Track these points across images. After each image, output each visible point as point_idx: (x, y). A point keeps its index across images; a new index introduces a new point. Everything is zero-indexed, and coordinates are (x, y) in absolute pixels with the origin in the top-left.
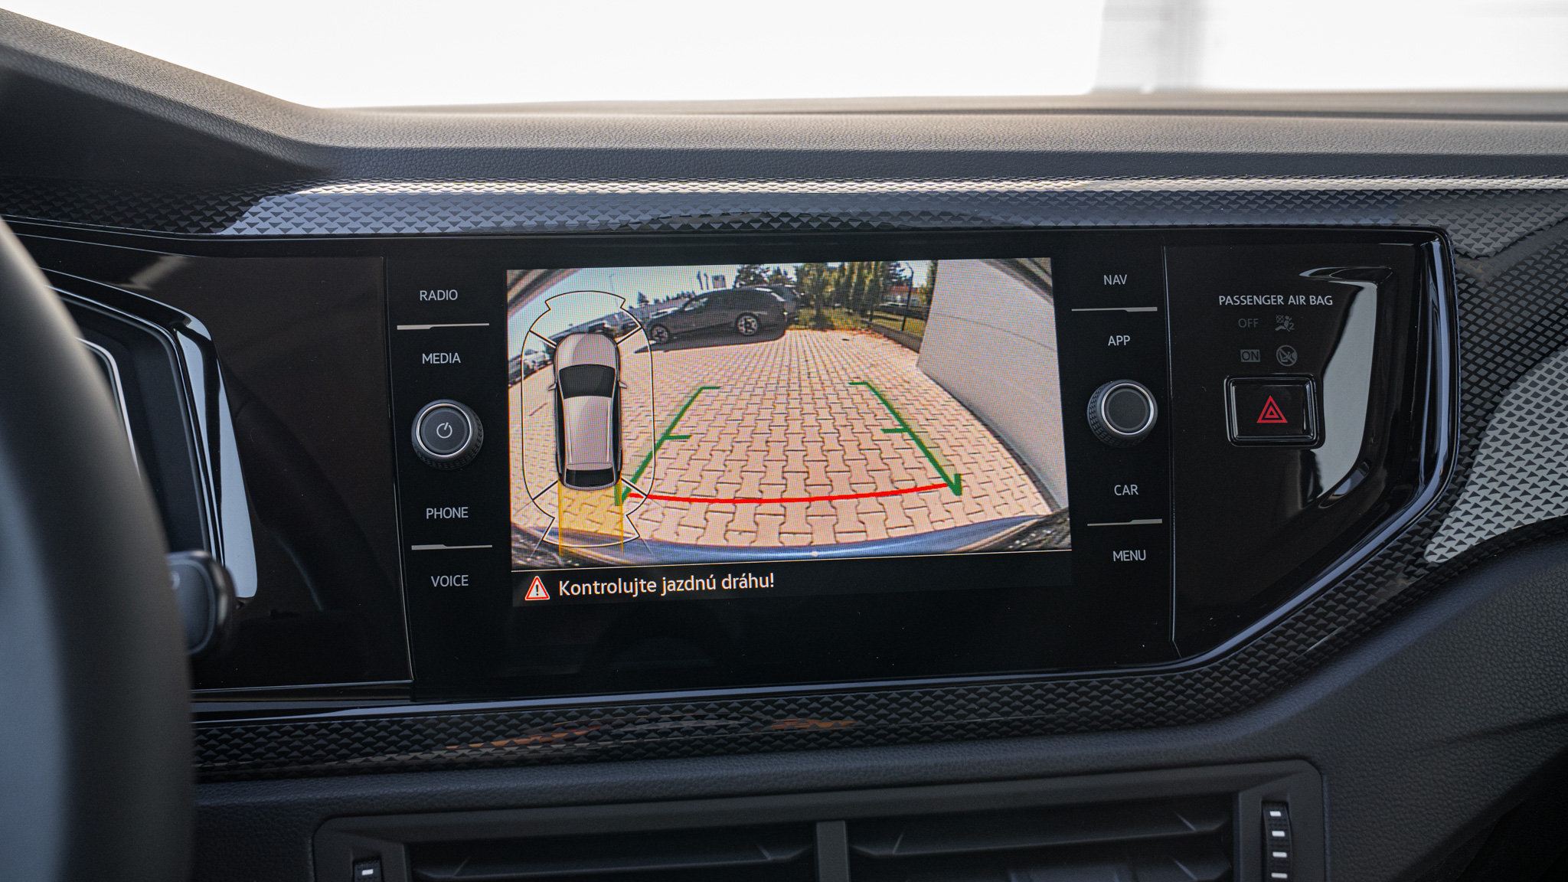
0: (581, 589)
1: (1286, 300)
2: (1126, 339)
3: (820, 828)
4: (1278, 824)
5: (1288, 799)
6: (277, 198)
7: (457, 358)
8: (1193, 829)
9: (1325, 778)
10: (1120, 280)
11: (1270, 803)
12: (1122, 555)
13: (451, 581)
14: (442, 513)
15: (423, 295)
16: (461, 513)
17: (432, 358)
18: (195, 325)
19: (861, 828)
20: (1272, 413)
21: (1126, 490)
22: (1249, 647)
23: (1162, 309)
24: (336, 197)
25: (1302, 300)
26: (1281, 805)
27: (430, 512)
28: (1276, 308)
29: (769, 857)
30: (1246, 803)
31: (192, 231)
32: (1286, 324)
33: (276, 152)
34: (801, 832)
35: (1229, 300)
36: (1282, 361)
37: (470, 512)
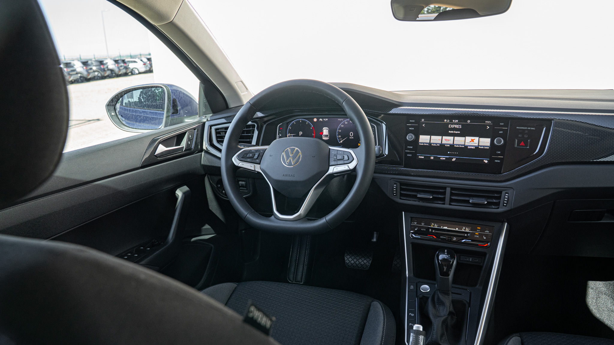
1: (527, 128)
2: (502, 132)
3: (447, 188)
4: (507, 196)
5: (509, 193)
6: (395, 109)
7: (413, 129)
8: (496, 195)
9: (515, 191)
10: (502, 124)
11: (506, 193)
12: (496, 161)
13: (409, 155)
14: (409, 147)
15: (410, 121)
16: (412, 147)
17: (410, 129)
18: (384, 123)
19: (452, 189)
20: (522, 144)
21: (498, 152)
22: (508, 174)
23: (508, 129)
25: (530, 128)
26: (508, 193)
27: (408, 147)
28: (526, 129)
29: (441, 191)
30: (503, 193)
31: (385, 112)
32: (527, 132)
33: (395, 103)
34: (445, 188)
35: (518, 128)
36: (525, 137)
37: (413, 147)
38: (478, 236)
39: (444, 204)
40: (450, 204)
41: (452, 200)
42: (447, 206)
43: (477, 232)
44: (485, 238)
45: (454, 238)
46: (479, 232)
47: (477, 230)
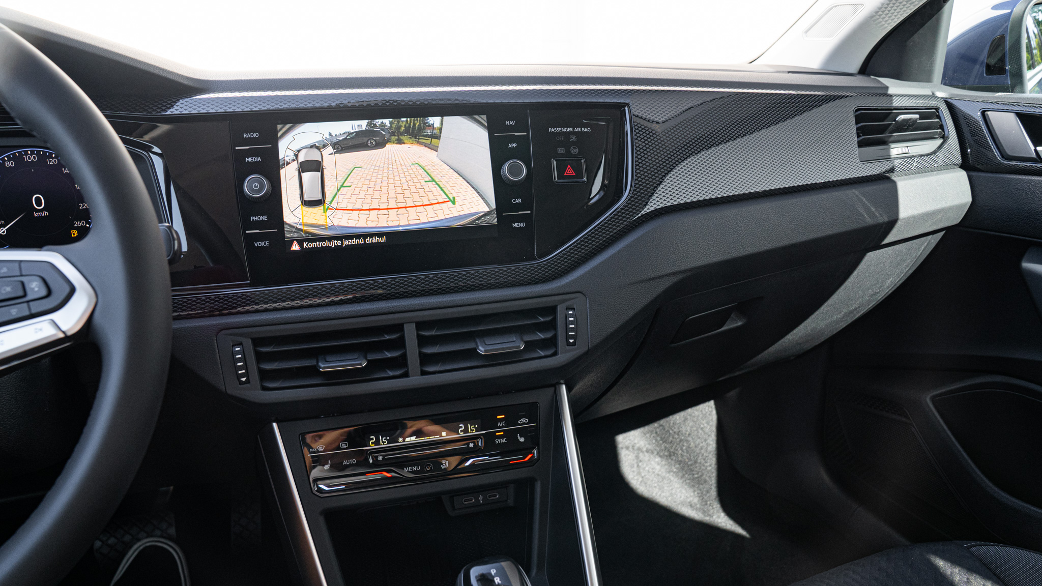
0: (311, 245)
1: (574, 130)
2: (515, 145)
3: (405, 326)
4: (571, 316)
5: (575, 307)
6: (186, 100)
7: (260, 159)
8: (542, 320)
9: (588, 299)
10: (512, 123)
11: (568, 309)
12: (516, 225)
13: (262, 244)
14: (257, 218)
15: (245, 135)
16: (265, 218)
17: (250, 159)
18: (156, 149)
19: (420, 325)
20: (569, 171)
21: (517, 201)
22: (561, 255)
23: (528, 134)
24: (209, 99)
25: (579, 129)
26: (573, 309)
27: (252, 218)
28: (570, 133)
29: (387, 337)
30: (560, 309)
31: (154, 113)
32: (574, 139)
33: (185, 82)
34: (399, 328)
35: (553, 130)
36: (573, 152)
37: (268, 218)
38: (503, 440)
39: (406, 375)
40: (424, 373)
41: (425, 359)
42: (415, 380)
43: (500, 427)
44: (522, 440)
45: (443, 462)
46: (503, 427)
47: (499, 424)
